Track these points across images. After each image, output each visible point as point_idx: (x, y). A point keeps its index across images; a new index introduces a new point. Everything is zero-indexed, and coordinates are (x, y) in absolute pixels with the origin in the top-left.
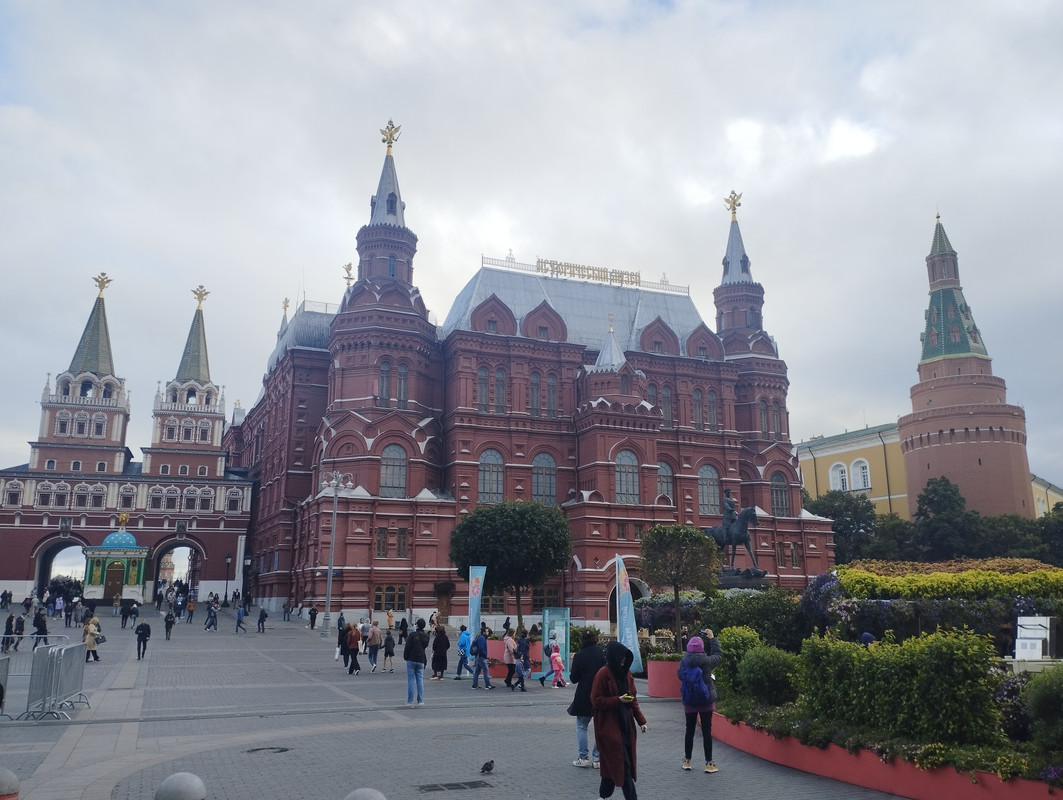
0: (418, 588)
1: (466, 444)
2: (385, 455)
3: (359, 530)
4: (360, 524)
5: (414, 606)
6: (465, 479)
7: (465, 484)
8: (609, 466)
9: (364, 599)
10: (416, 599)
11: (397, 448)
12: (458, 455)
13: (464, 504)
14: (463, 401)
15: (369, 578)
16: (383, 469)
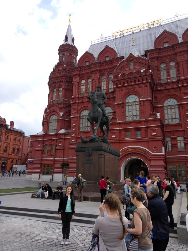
0: (57, 165)
1: (74, 109)
2: (51, 119)
3: (39, 146)
4: (39, 144)
5: (54, 173)
6: (74, 123)
7: (74, 125)
8: (121, 104)
9: (39, 170)
10: (56, 170)
11: (55, 116)
12: (72, 114)
13: (73, 132)
14: (74, 94)
15: (41, 162)
16: (50, 124)
